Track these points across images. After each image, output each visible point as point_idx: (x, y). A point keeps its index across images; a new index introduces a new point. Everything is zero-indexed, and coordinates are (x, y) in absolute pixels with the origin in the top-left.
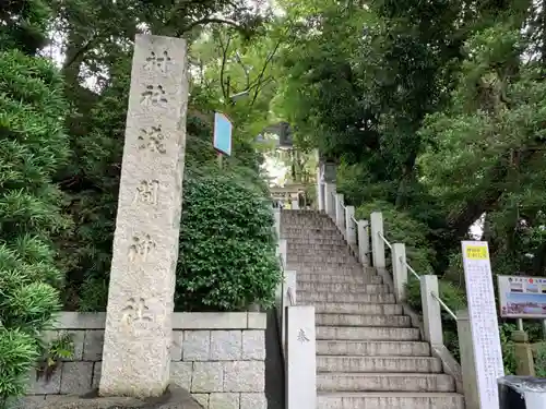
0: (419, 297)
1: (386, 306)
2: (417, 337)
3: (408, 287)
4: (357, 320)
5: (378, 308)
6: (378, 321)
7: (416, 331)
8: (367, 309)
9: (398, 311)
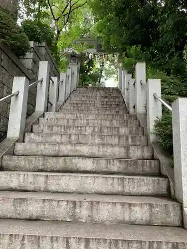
0: (170, 136)
1: (132, 149)
2: (164, 191)
3: (158, 125)
4: (88, 164)
5: (122, 150)
6: (116, 166)
7: (163, 183)
8: (109, 151)
9: (147, 154)
